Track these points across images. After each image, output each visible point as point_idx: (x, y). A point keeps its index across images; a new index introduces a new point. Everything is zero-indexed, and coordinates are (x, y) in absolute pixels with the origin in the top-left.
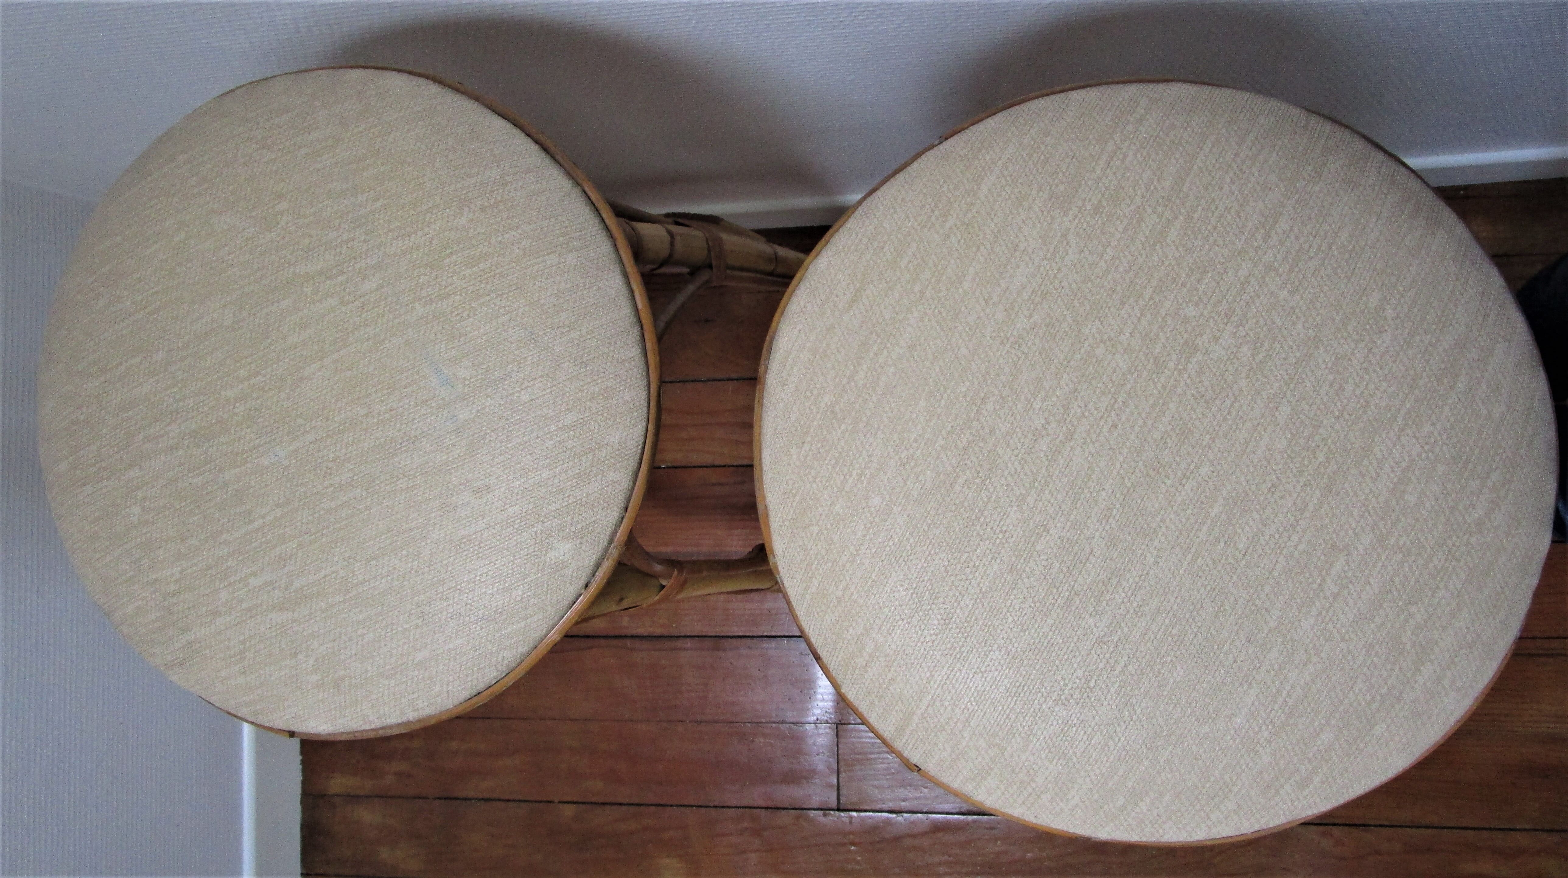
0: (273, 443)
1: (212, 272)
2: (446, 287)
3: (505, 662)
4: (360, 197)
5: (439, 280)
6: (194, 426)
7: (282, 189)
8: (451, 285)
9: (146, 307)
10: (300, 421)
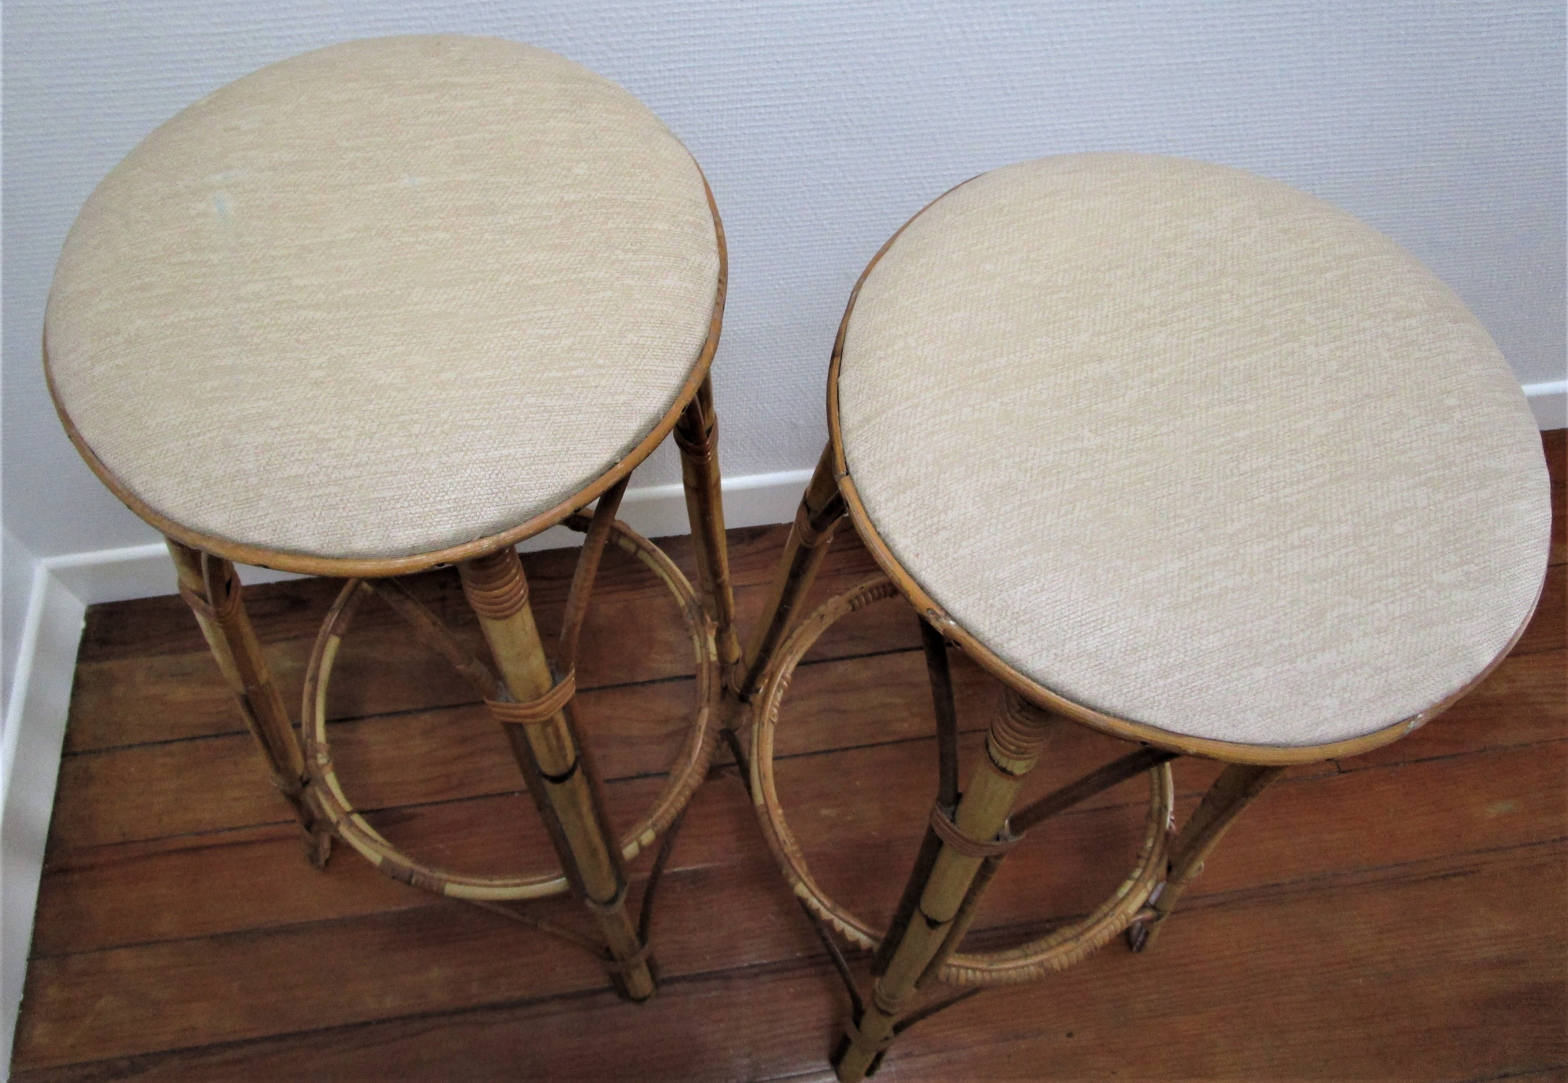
10: (377, 201)
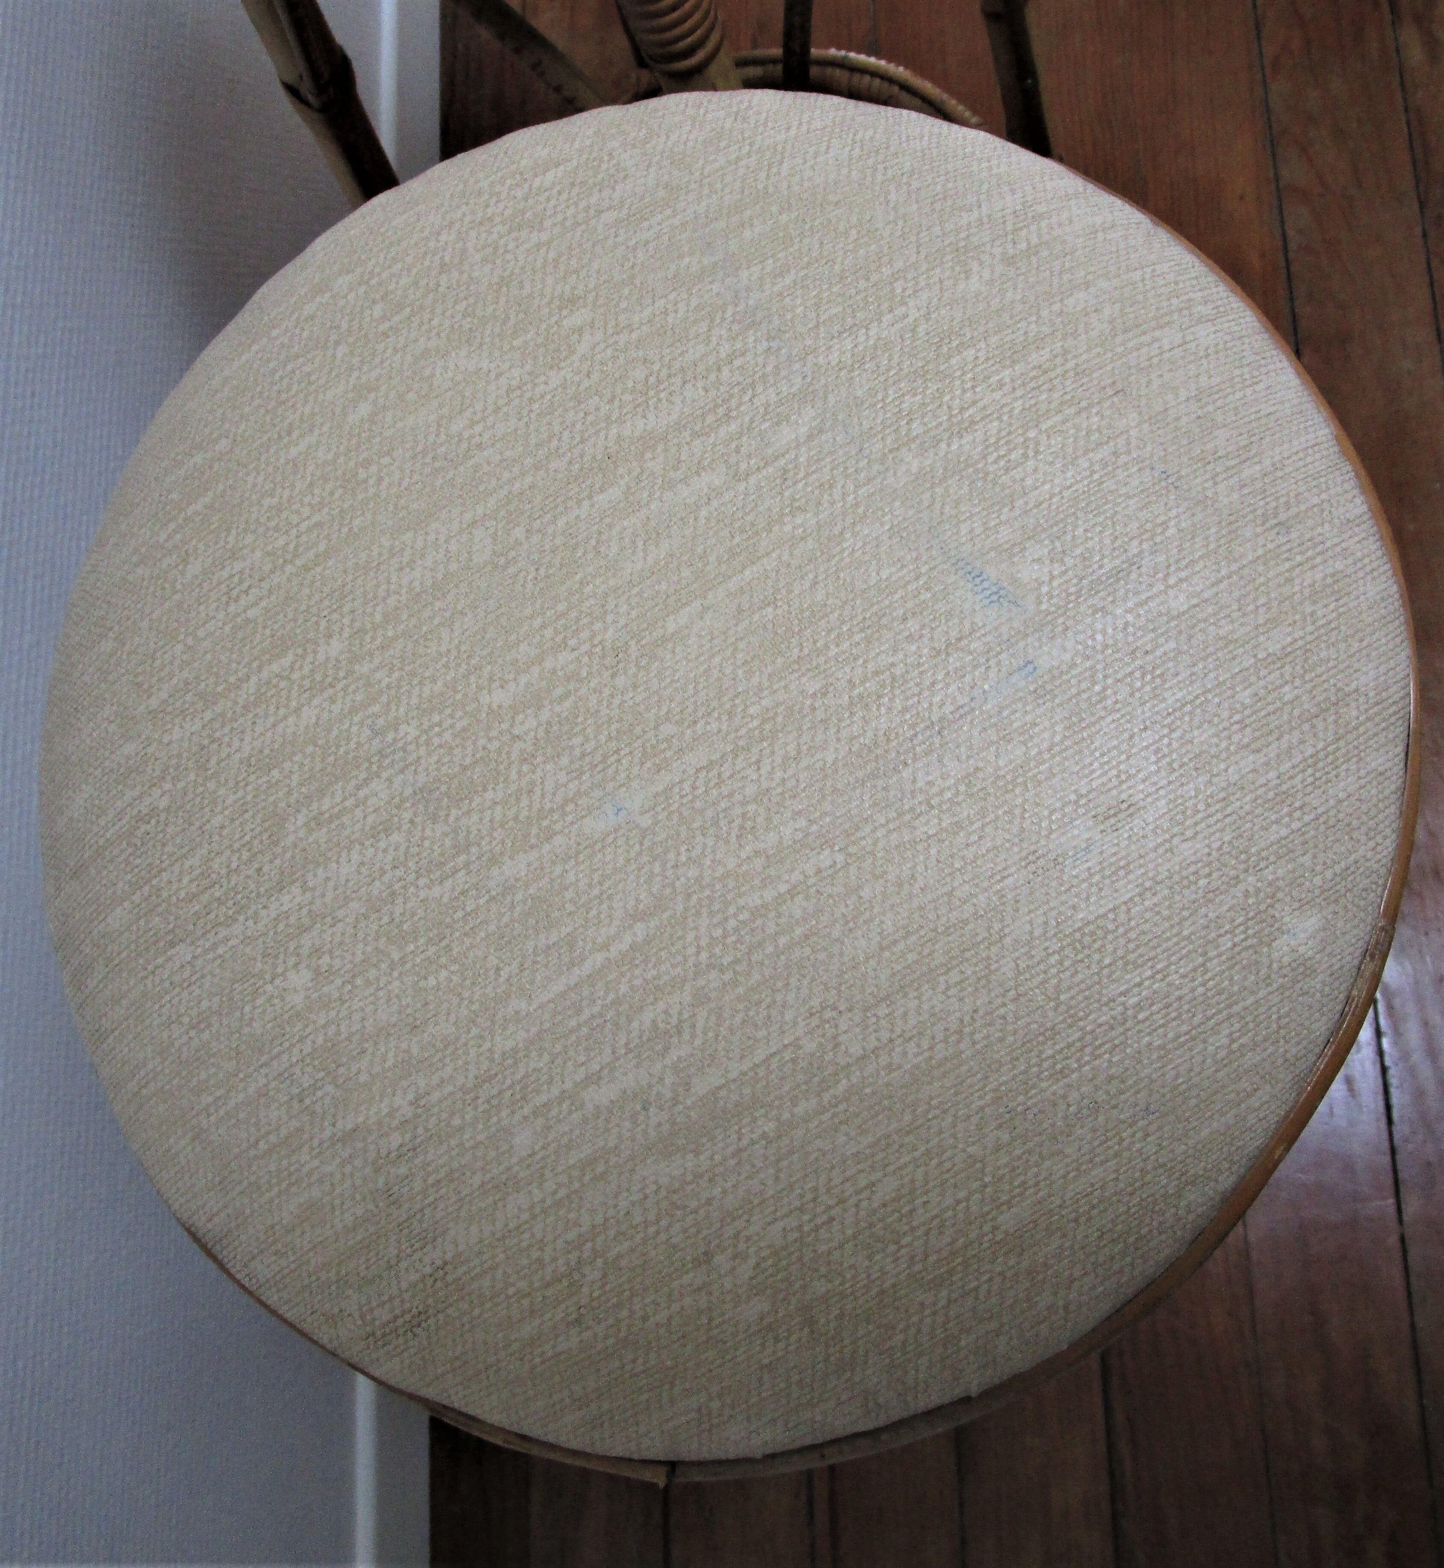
0: (610, 786)
1: (437, 465)
2: (962, 410)
3: (1191, 1217)
4: (744, 274)
5: (946, 398)
6: (422, 779)
7: (574, 288)
8: (974, 403)
9: (296, 556)
10: (667, 729)
